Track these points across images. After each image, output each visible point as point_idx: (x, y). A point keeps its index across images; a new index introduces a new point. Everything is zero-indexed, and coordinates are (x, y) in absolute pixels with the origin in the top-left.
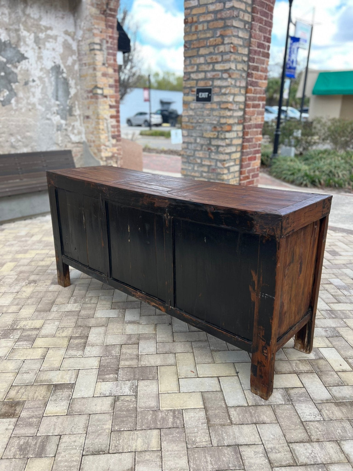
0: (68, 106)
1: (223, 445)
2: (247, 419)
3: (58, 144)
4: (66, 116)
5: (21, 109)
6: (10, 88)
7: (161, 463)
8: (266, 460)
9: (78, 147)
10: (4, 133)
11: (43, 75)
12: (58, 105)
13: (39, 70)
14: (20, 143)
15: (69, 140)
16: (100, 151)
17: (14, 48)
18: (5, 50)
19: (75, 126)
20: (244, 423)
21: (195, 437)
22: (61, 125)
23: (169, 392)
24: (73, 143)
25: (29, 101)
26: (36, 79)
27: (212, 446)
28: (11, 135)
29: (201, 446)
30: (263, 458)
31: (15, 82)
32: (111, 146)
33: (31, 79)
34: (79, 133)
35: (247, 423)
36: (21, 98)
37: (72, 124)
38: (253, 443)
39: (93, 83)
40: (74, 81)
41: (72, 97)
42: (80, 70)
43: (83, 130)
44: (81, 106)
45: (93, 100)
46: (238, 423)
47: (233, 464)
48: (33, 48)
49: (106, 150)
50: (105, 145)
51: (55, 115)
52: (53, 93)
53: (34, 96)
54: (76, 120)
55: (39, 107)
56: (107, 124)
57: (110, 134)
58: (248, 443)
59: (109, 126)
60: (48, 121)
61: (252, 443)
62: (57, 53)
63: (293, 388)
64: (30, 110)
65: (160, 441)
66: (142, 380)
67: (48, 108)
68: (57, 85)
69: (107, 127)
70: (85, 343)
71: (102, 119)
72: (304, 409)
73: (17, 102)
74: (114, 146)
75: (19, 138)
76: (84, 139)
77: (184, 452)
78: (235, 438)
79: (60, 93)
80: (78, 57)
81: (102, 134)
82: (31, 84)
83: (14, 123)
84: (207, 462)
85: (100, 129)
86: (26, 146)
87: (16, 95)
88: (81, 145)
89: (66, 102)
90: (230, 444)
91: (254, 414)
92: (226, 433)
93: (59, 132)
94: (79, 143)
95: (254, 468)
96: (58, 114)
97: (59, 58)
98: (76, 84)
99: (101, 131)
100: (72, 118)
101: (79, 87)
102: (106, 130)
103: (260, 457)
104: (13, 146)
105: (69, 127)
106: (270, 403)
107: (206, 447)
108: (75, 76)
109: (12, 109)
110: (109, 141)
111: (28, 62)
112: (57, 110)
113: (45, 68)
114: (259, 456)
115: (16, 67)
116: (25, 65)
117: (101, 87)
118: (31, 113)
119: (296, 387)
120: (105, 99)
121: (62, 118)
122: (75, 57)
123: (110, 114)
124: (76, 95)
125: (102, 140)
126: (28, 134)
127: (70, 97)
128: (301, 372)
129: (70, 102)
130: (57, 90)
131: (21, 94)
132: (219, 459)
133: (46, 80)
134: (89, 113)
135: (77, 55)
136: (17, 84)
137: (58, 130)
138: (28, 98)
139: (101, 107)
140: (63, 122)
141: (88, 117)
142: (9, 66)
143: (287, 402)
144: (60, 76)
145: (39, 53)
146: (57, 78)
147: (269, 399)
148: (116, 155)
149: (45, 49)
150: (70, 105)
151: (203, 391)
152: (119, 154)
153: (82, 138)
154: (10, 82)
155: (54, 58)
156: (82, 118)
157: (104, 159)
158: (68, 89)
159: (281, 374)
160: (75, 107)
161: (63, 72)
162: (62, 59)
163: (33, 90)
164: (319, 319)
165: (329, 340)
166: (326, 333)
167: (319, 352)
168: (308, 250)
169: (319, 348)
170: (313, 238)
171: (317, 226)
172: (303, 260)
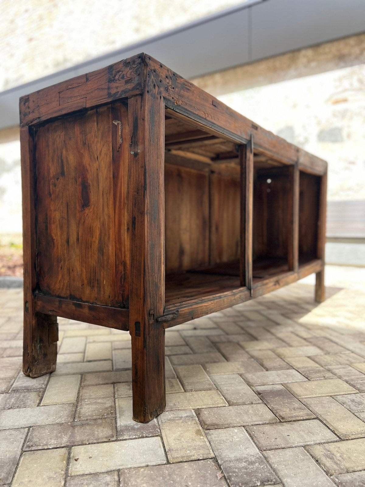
164: (317, 461)
165: (199, 460)
166: (233, 459)
167: (142, 433)
168: (101, 165)
169: (159, 438)
170: (111, 144)
171: (121, 121)
172: (89, 181)
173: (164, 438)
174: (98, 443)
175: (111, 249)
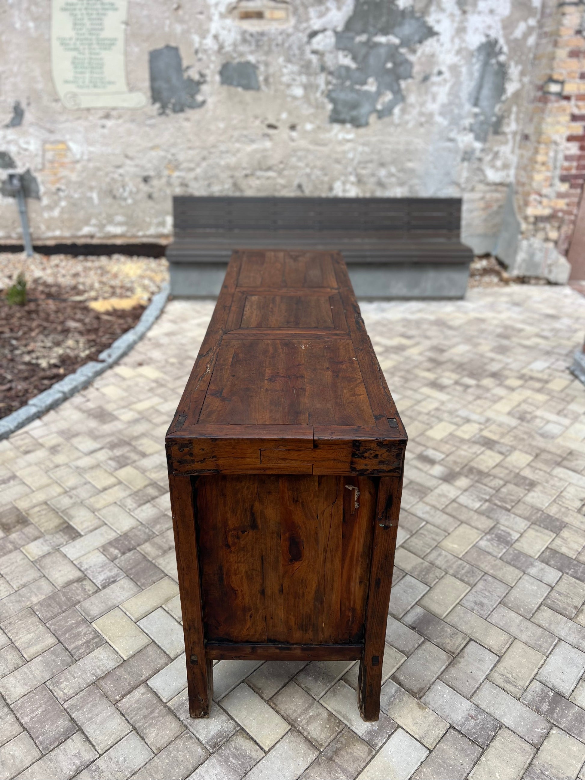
0: (494, 115)
1: (71, 714)
2: (136, 714)
3: (458, 185)
4: (486, 134)
5: (407, 123)
6: (396, 88)
7: (9, 673)
8: (71, 773)
9: (496, 191)
10: (371, 161)
11: (460, 61)
12: (476, 115)
13: (453, 52)
14: (393, 180)
15: (482, 178)
16: (526, 204)
17: (418, 19)
18: (401, 24)
19: (501, 154)
20: (126, 716)
21: (67, 679)
22: (473, 151)
23: (127, 613)
24: (488, 184)
25: (424, 110)
26: (444, 69)
27: (62, 705)
28: (382, 165)
29: (55, 694)
30: (74, 767)
31: (405, 78)
32: (553, 195)
33: (435, 71)
34: (506, 166)
35: (129, 719)
36: (412, 106)
37: (496, 149)
38: (95, 744)
39: (548, 71)
40: (520, 68)
41: (507, 99)
42: (537, 45)
43: (514, 159)
44: (521, 116)
45: (540, 105)
46: (121, 709)
47: (44, 740)
48: (452, 15)
49: (540, 203)
50: (540, 195)
51: (465, 132)
52: (470, 94)
53: (434, 99)
54: (506, 143)
55: (439, 119)
56: (556, 152)
57: (558, 172)
58: (90, 739)
59: (561, 156)
60: (449, 144)
61: (93, 743)
62: (497, 18)
63: (252, 738)
64: (421, 125)
65: (41, 653)
66: (131, 579)
67: (455, 121)
68: (482, 77)
69: (555, 159)
70: (153, 498)
71: (546, 144)
72: (211, 774)
73: (403, 111)
74: (560, 196)
75: (393, 170)
76: (512, 179)
77: (35, 683)
78: (91, 719)
79: (486, 92)
80: (539, 22)
81: (539, 172)
82: (435, 79)
83: (390, 147)
84: (33, 712)
85: (536, 162)
86: (402, 184)
87: (403, 99)
88: (505, 189)
89: (493, 107)
90: (76, 720)
91: (154, 718)
92: (92, 706)
93: (466, 164)
94: (501, 184)
95: (51, 765)
96: (471, 130)
97: (499, 26)
98: (522, 74)
99: (538, 167)
100: (499, 138)
101: (526, 79)
102: (551, 164)
103: (74, 763)
104: (381, 184)
105: (488, 155)
106: (191, 725)
107: (57, 699)
108: (524, 58)
109: (392, 124)
110: (551, 185)
111: (438, 40)
112: (471, 125)
113: (466, 49)
114: (74, 760)
115: (414, 51)
116: (432, 46)
117: (561, 78)
118: (422, 130)
119: (258, 741)
120: (564, 103)
121: (478, 138)
122: (532, 22)
123: (567, 133)
124: (517, 95)
125: (535, 185)
126: (410, 165)
127: (504, 98)
128: (303, 731)
129: (500, 109)
130: (480, 87)
131: (412, 99)
132: (44, 722)
133: (464, 70)
134: (530, 130)
135: (538, 16)
136: (410, 81)
137: (463, 160)
138: (422, 104)
139: (549, 120)
140: (478, 145)
141: (526, 137)
142: (403, 50)
143: (209, 745)
144: (493, 61)
145: (462, 22)
146: (486, 64)
147: (197, 721)
148: (560, 214)
149: (474, 12)
150: (500, 114)
151: (157, 642)
152: (570, 213)
153: (508, 176)
154: (398, 78)
155: (489, 27)
156: (518, 138)
157: (532, 220)
158: (503, 84)
159: (272, 708)
160: (509, 117)
161: (501, 52)
162: (505, 28)
163: (435, 89)
164: (504, 689)
165: (444, 734)
166: (463, 720)
167: (387, 733)
168: (323, 524)
169: (400, 729)
170: (341, 508)
171: (359, 487)
172: (302, 538)
173: (404, 727)
174: (368, 764)
175: (334, 598)
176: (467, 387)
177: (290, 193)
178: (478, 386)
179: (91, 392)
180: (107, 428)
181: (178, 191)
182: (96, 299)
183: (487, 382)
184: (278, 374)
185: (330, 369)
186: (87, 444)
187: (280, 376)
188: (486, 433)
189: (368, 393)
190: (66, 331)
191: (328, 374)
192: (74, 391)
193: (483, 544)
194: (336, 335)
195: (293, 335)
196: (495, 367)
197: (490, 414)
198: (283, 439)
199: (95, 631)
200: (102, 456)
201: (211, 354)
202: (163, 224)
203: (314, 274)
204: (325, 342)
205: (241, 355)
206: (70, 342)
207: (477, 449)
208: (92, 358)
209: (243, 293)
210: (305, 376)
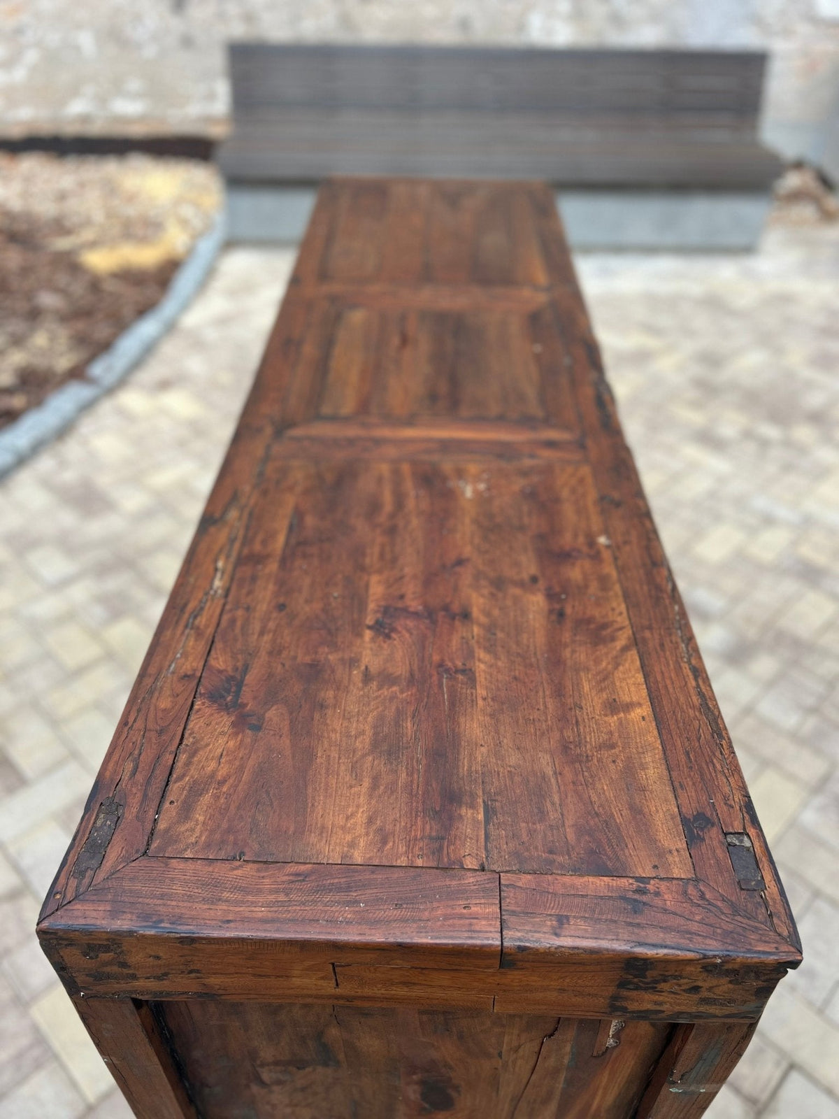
86: (655, 19)
104: (616, 19)
168: (513, 1065)
170: (568, 1045)
176: (764, 444)
177: (445, 36)
178: (788, 443)
179: (72, 449)
180: (96, 528)
181: (238, 31)
182: (93, 245)
183: (804, 433)
184: (400, 605)
185: (542, 584)
186: (53, 565)
187: (405, 610)
188: (806, 551)
189: (655, 699)
190: (34, 315)
191: (536, 602)
192: (37, 448)
193: (809, 817)
194: (551, 444)
195: (446, 446)
196: (815, 400)
197: (811, 506)
198: (401, 946)
199: (36, 1029)
200: (80, 593)
201: (233, 514)
202: (211, 97)
203: (493, 241)
204: (524, 473)
205: (310, 521)
206: (40, 339)
207: (789, 586)
208: (77, 374)
209: (333, 299)
210: (476, 612)
